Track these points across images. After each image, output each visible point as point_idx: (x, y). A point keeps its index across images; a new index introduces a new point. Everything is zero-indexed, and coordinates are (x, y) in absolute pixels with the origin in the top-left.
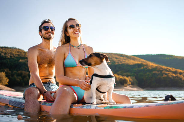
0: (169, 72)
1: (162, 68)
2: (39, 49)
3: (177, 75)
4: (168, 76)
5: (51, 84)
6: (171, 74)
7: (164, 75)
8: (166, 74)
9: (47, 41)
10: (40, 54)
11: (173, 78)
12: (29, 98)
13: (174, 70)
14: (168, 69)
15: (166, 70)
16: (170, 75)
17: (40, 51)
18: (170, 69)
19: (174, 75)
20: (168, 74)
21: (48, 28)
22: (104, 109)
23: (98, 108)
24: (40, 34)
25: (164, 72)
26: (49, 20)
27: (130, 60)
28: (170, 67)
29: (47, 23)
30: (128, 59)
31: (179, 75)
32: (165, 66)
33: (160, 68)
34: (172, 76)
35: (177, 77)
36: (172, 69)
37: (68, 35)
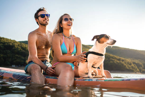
0: (114, 59)
1: (109, 56)
2: (38, 34)
3: (120, 62)
4: (114, 62)
5: (47, 62)
6: (116, 60)
7: (111, 61)
8: (112, 61)
9: (44, 27)
10: (38, 38)
11: (117, 64)
12: (35, 72)
13: (118, 58)
14: (114, 56)
15: (113, 58)
16: (115, 62)
17: (39, 35)
18: (115, 57)
19: (118, 61)
20: (114, 60)
21: (44, 15)
22: (105, 81)
23: (99, 81)
24: (36, 20)
25: (111, 59)
26: (44, 8)
27: (86, 48)
28: (116, 55)
29: (42, 11)
30: (85, 48)
31: (121, 61)
32: (112, 54)
33: (108, 56)
34: (116, 62)
35: (120, 63)
36: (117, 57)
37: (62, 26)
